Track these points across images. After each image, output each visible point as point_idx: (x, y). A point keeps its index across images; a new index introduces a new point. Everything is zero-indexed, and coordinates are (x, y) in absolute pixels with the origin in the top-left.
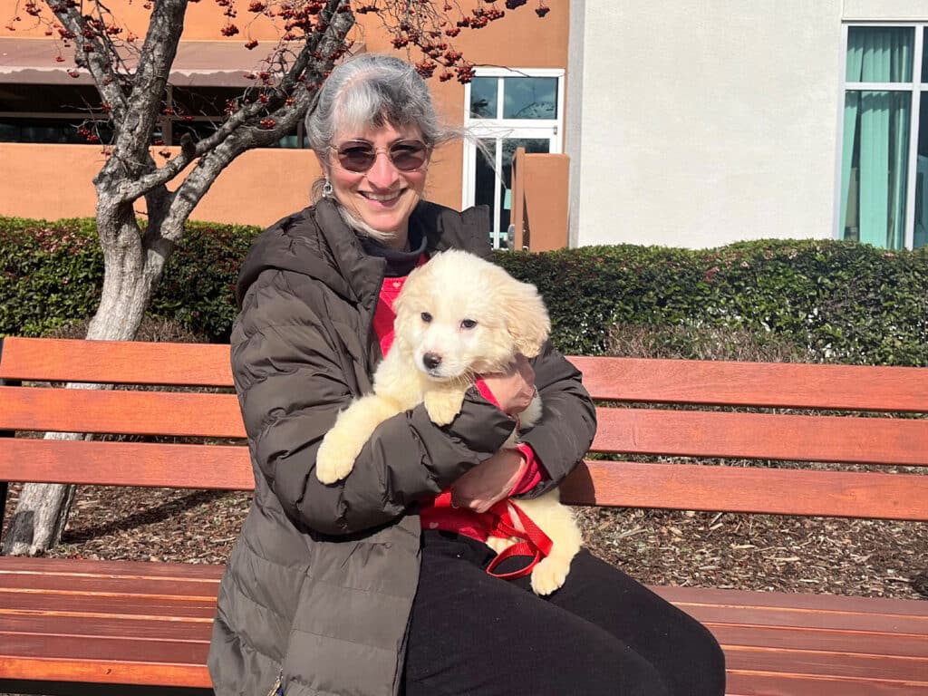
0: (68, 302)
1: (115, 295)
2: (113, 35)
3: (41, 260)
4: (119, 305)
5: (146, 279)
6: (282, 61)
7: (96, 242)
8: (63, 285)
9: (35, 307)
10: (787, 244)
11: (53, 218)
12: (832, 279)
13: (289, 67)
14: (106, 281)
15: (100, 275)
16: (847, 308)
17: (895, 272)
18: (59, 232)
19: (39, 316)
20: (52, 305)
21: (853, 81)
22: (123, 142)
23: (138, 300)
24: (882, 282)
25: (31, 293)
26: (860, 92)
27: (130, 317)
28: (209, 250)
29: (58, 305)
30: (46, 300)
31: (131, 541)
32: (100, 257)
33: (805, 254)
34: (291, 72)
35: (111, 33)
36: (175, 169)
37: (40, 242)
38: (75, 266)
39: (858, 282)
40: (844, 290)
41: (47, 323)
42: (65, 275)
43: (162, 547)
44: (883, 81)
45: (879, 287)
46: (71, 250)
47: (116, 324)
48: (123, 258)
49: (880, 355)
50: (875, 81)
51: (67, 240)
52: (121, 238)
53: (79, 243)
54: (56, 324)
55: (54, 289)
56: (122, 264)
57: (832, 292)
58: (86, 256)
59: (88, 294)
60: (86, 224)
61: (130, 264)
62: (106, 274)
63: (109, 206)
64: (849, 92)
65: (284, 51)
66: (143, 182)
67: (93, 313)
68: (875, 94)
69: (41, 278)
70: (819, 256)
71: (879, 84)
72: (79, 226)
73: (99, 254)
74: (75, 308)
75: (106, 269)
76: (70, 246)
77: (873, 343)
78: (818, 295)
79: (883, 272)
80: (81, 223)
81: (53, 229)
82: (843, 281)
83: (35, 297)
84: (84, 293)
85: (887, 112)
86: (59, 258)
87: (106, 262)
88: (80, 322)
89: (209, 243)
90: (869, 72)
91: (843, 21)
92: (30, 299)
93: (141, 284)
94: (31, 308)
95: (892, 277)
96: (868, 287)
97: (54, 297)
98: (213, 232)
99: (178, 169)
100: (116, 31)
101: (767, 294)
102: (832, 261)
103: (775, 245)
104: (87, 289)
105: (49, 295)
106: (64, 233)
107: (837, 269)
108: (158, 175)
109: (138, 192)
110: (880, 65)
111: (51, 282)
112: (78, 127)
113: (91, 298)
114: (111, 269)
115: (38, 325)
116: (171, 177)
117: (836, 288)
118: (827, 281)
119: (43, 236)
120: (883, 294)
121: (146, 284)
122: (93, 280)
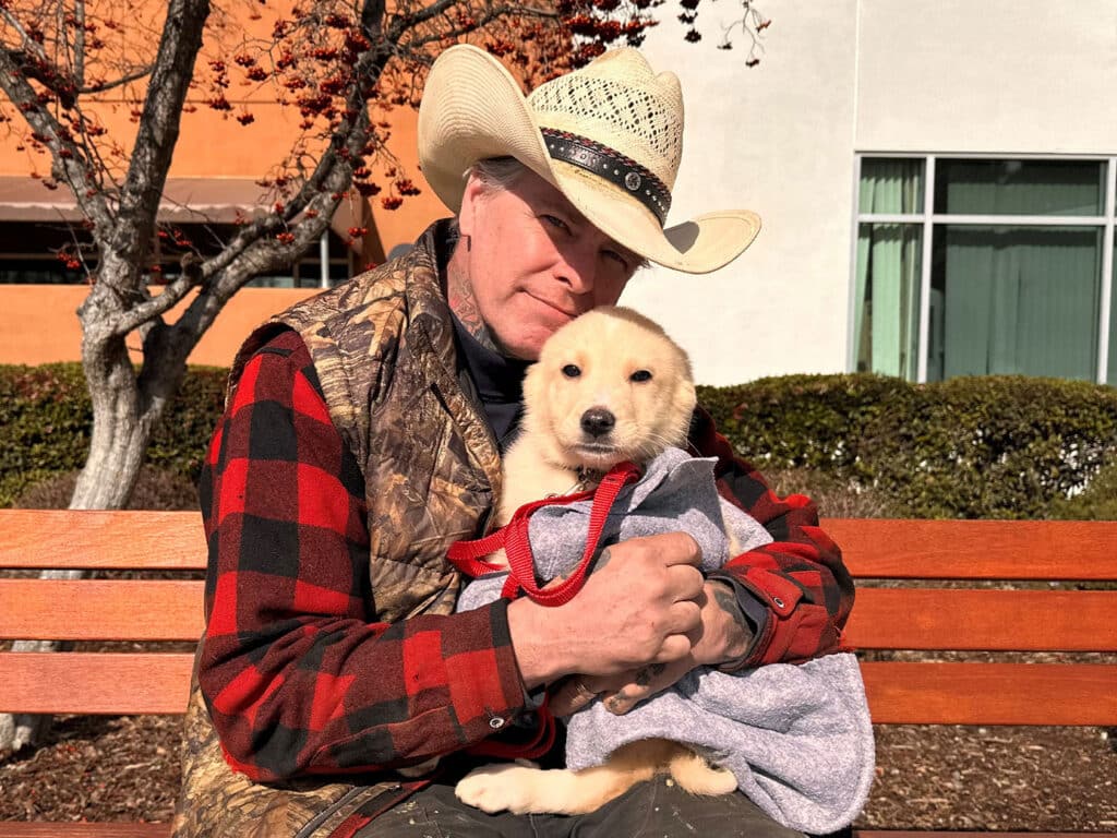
0: (53, 453)
1: (107, 445)
2: (96, 137)
3: (22, 407)
4: (112, 457)
5: (144, 425)
6: (300, 166)
7: (82, 388)
8: (47, 434)
9: (17, 459)
10: (817, 379)
11: (34, 363)
12: (863, 414)
13: (309, 173)
14: (96, 429)
15: (86, 422)
16: (878, 444)
17: (928, 405)
18: (40, 377)
19: (22, 469)
20: (36, 456)
21: (866, 212)
22: (111, 265)
23: (134, 449)
24: (914, 416)
25: (12, 444)
26: (871, 224)
27: (125, 470)
28: (207, 394)
29: (41, 455)
30: (29, 451)
31: (133, 727)
32: (86, 404)
33: (836, 388)
34: (312, 179)
35: (93, 135)
36: (176, 295)
37: (20, 388)
38: (59, 414)
39: (890, 417)
40: (876, 425)
41: (30, 476)
42: (48, 424)
43: (170, 733)
44: (895, 212)
45: (912, 421)
46: (55, 397)
47: (109, 478)
48: (115, 403)
49: (912, 491)
50: (887, 212)
51: (50, 386)
52: (112, 378)
53: (62, 389)
54: (41, 477)
55: (37, 439)
56: (114, 408)
57: (863, 428)
58: (72, 403)
59: (74, 444)
60: (70, 369)
61: (123, 409)
62: (96, 420)
63: (96, 341)
64: (861, 224)
65: (303, 154)
66: (137, 312)
67: (81, 465)
68: (887, 226)
69: (22, 427)
70: (850, 391)
71: (891, 216)
72: (63, 371)
73: (86, 400)
74: (61, 458)
75: (96, 415)
76: (53, 393)
77: (906, 479)
78: (849, 431)
79: (916, 405)
80: (65, 367)
81: (34, 375)
82: (875, 416)
83: (16, 448)
84: (70, 443)
85: (899, 244)
86: (42, 405)
87: (95, 407)
88: (67, 474)
89: (207, 388)
90: (881, 203)
91: (857, 152)
92: (11, 450)
93: (136, 433)
94: (13, 460)
95: (923, 411)
96: (900, 421)
97: (37, 448)
98: (211, 375)
99: (180, 295)
100: (99, 132)
101: (798, 431)
102: (864, 396)
103: (802, 380)
104: (74, 438)
105: (31, 446)
106: (46, 379)
107: (869, 404)
108: (155, 304)
109: (131, 324)
110: (891, 197)
111: (32, 431)
112: (56, 251)
113: (78, 448)
114: (101, 415)
115: (20, 477)
116: (170, 306)
117: (868, 423)
118: (857, 415)
119: (24, 382)
120: (915, 429)
121: (144, 431)
122: (80, 428)
